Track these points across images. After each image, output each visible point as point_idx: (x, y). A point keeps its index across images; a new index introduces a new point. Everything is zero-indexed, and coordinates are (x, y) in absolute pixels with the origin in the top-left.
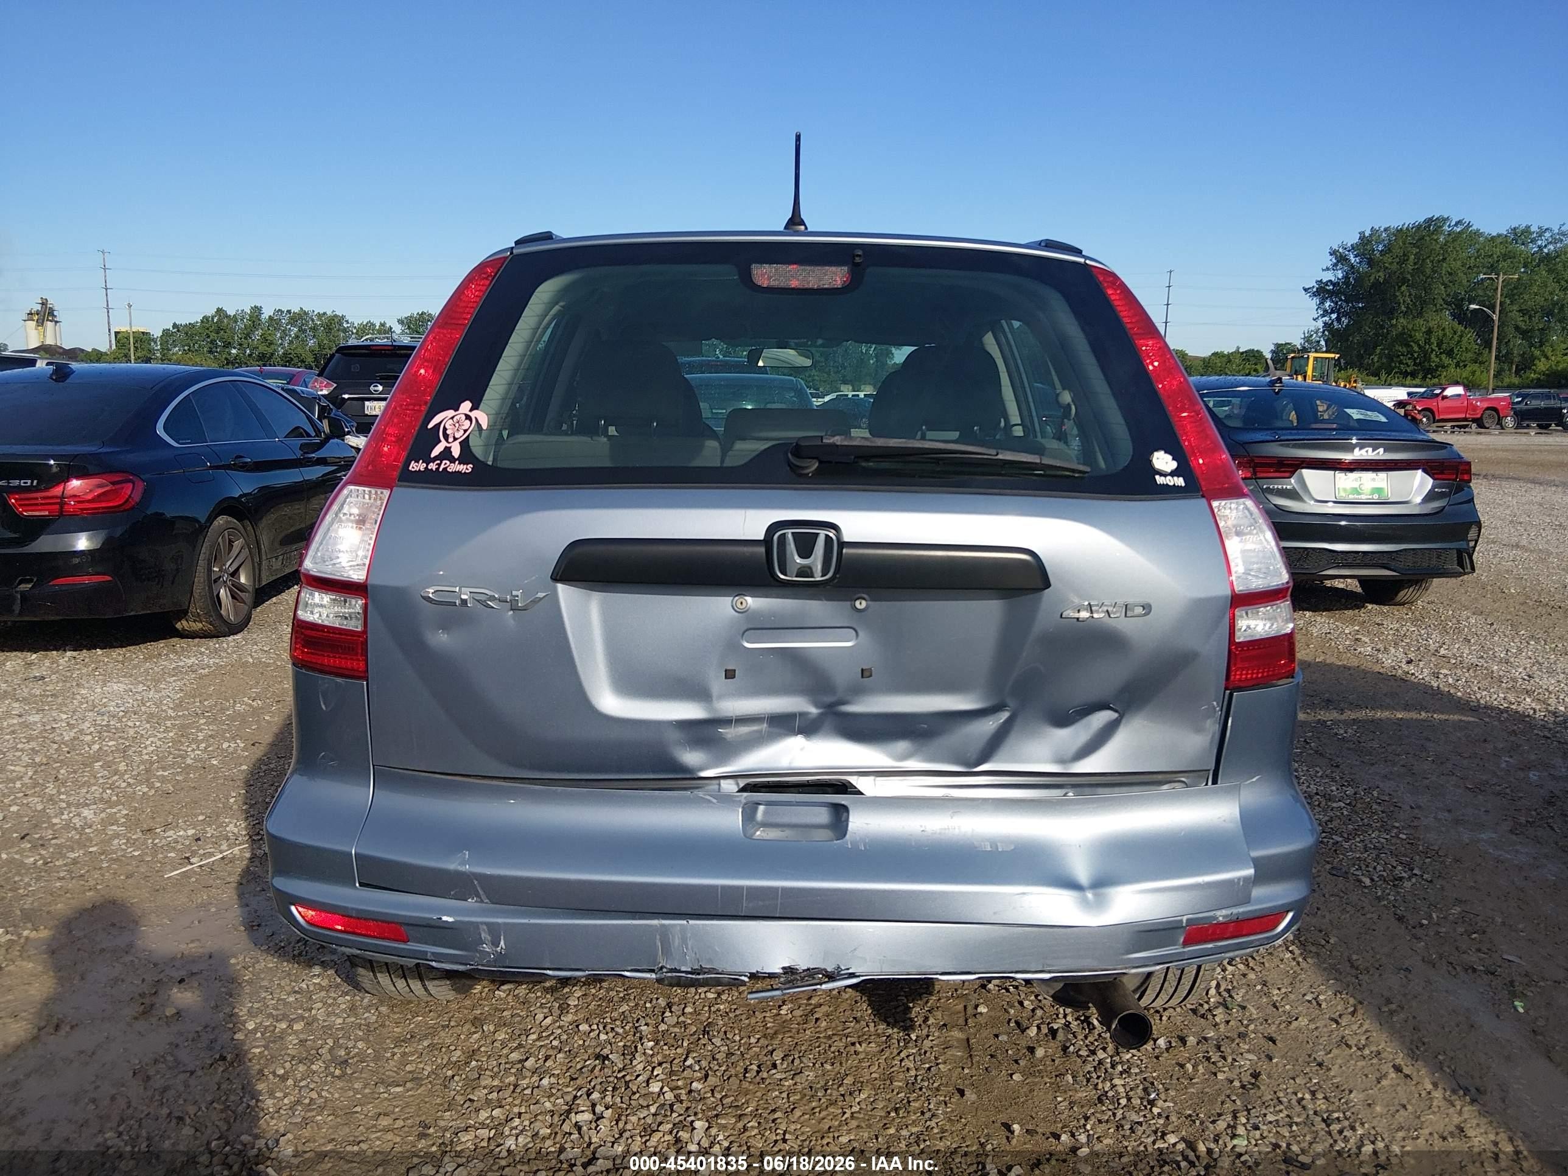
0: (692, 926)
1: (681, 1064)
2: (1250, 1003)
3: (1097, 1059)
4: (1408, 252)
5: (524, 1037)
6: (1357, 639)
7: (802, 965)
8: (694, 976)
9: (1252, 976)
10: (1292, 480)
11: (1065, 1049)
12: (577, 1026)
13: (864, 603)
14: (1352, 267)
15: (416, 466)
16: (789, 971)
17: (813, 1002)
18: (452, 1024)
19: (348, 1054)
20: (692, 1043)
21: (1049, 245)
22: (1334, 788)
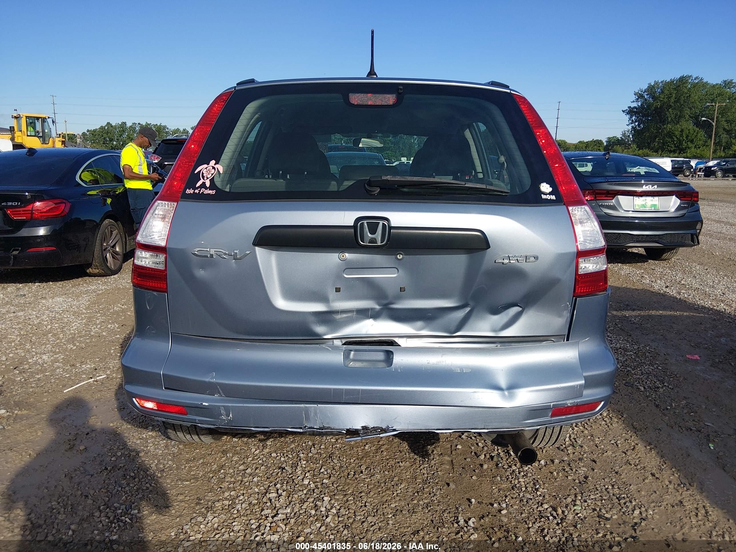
0: (319, 407)
1: (319, 471)
2: (585, 445)
3: (512, 470)
4: (672, 93)
5: (246, 459)
6: (642, 276)
7: (371, 425)
8: (320, 431)
9: (586, 432)
10: (613, 201)
11: (497, 465)
12: (271, 454)
13: (401, 256)
14: (646, 100)
15: (189, 191)
16: (365, 428)
17: (380, 443)
18: (213, 453)
19: (164, 467)
20: (324, 462)
21: (493, 84)
22: (628, 346)
